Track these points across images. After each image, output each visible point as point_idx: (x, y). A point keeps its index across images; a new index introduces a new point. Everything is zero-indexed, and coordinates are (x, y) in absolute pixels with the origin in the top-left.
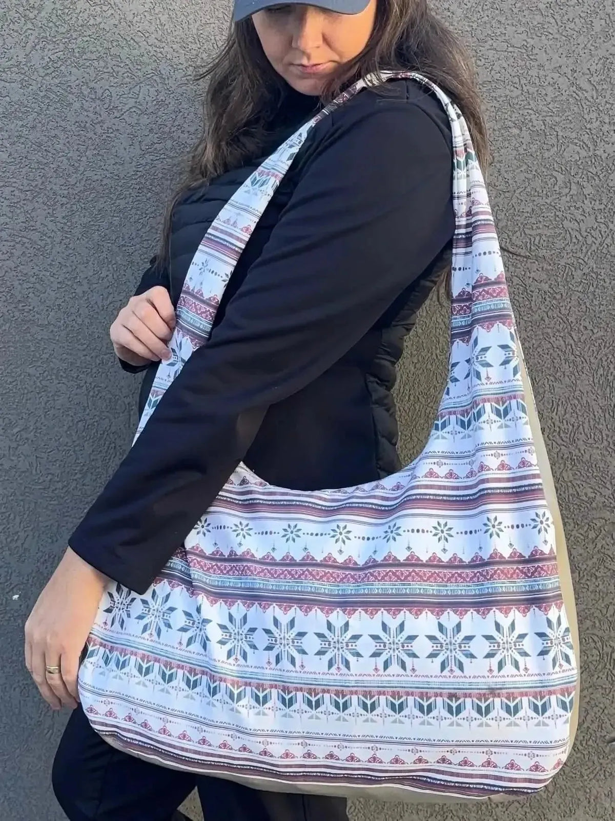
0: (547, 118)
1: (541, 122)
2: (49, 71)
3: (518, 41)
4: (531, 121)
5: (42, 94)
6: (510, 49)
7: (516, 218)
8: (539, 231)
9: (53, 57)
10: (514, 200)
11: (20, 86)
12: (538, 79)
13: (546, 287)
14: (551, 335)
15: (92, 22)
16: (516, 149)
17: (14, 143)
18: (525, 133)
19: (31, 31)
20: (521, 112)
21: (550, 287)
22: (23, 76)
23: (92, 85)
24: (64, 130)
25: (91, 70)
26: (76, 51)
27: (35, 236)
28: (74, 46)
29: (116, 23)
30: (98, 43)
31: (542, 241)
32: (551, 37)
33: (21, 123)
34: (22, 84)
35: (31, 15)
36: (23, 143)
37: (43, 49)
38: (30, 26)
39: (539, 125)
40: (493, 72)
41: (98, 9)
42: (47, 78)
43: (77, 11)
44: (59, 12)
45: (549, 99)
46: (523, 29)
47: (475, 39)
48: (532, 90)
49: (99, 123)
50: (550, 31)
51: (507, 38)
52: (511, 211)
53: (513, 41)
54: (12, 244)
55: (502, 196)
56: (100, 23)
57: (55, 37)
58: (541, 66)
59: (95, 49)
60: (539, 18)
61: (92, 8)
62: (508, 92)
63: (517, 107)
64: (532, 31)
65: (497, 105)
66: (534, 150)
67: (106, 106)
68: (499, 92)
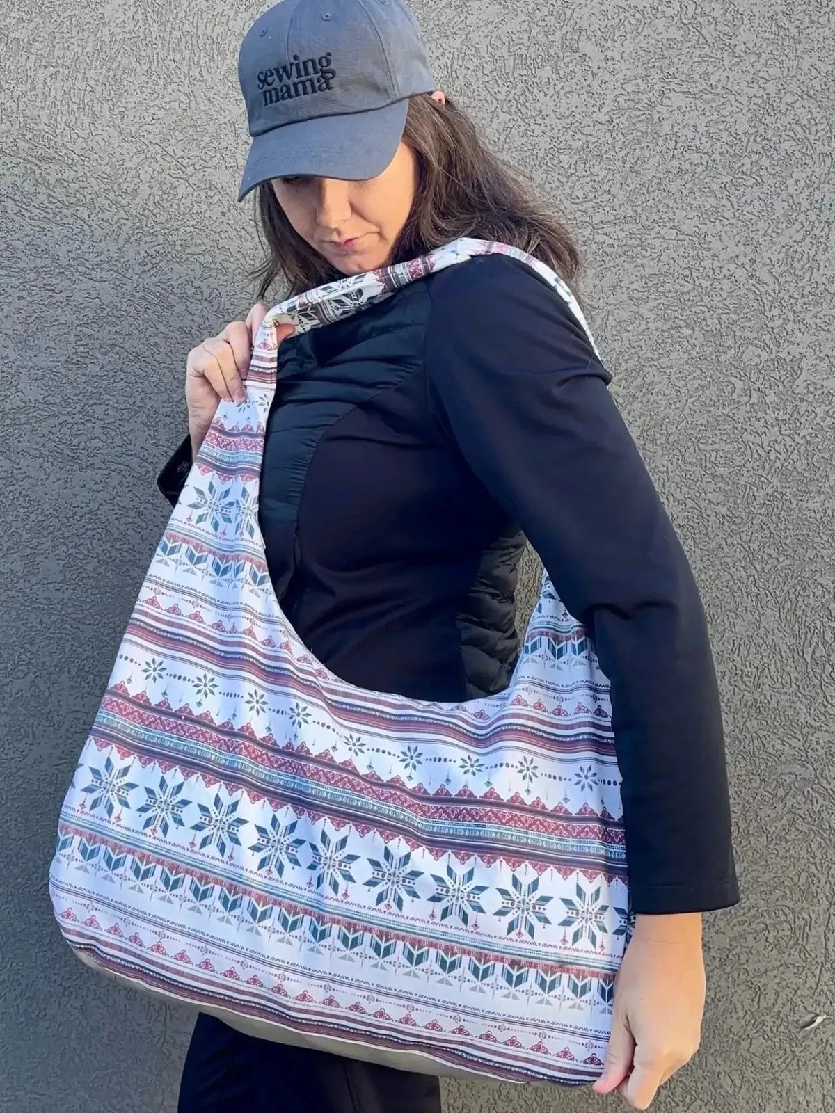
0: (723, 317)
1: (716, 321)
2: (145, 268)
3: (688, 227)
4: (704, 319)
5: (138, 295)
6: (681, 237)
7: (689, 431)
8: (716, 446)
9: (152, 251)
10: (687, 412)
11: (112, 285)
12: (712, 271)
13: (724, 510)
14: (731, 565)
15: (196, 209)
16: (688, 353)
17: (106, 354)
18: (698, 334)
19: (125, 221)
20: (693, 309)
21: (729, 510)
22: (115, 274)
23: (197, 283)
24: (165, 336)
25: (196, 266)
26: (178, 243)
27: (134, 462)
28: (175, 238)
29: (225, 210)
30: (204, 234)
31: (719, 458)
32: (726, 222)
33: (114, 329)
34: (114, 283)
35: (124, 202)
36: (117, 353)
37: (138, 242)
38: (122, 214)
39: (713, 323)
40: (660, 264)
41: (203, 194)
42: (144, 276)
43: (179, 197)
44: (157, 198)
45: (724, 294)
46: (696, 214)
47: (640, 226)
48: (705, 283)
49: (206, 328)
50: (725, 215)
51: (676, 224)
52: (684, 424)
53: (684, 228)
54: (106, 472)
55: (673, 406)
56: (206, 211)
57: (152, 227)
58: (715, 256)
59: (199, 242)
60: (713, 201)
61: (196, 194)
62: (677, 287)
63: (690, 303)
64: (705, 216)
65: (666, 302)
66: (708, 352)
67: (215, 308)
68: (667, 287)
